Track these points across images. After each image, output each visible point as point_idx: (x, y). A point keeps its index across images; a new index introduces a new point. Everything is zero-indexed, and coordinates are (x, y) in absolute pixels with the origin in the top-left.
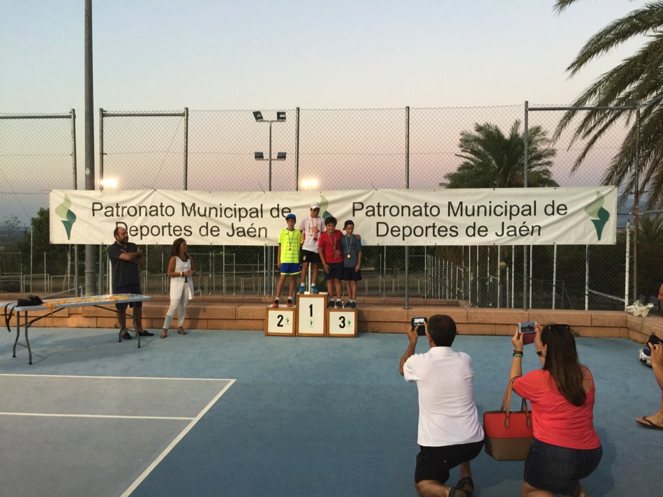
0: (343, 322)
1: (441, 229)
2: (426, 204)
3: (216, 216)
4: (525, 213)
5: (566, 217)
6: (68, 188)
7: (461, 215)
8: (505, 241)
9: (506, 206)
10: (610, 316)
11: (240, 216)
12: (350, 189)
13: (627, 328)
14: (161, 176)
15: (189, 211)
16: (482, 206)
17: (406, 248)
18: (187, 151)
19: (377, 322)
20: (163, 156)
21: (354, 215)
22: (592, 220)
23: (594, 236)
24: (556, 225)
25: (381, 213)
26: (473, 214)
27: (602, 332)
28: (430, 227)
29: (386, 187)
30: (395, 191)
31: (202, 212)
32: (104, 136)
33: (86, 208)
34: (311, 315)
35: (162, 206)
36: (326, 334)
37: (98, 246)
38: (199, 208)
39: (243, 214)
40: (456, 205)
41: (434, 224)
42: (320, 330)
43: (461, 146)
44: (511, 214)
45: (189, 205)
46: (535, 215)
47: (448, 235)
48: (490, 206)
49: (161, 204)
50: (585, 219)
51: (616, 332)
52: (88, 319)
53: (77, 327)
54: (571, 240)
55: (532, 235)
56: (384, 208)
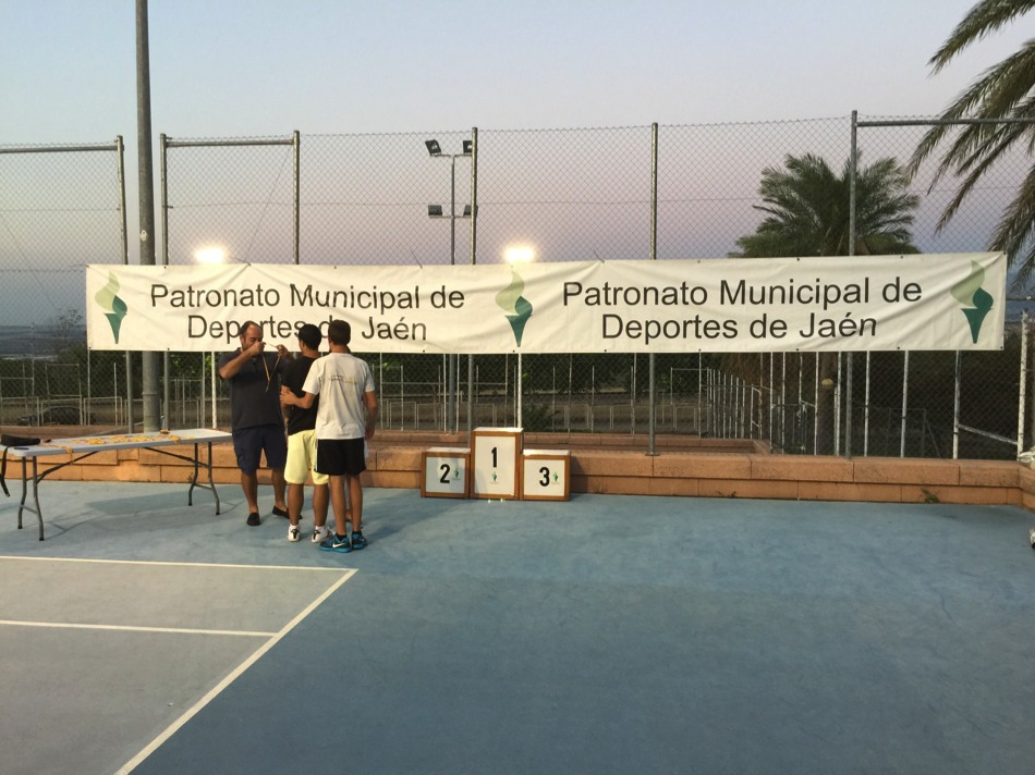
0: (546, 476)
1: (709, 326)
2: (684, 284)
3: (345, 306)
4: (849, 298)
5: (920, 304)
6: (114, 263)
7: (743, 302)
8: (815, 344)
9: (818, 287)
10: (991, 469)
11: (383, 306)
12: (559, 261)
13: (1021, 489)
14: (258, 242)
15: (302, 297)
16: (776, 287)
17: (651, 357)
18: (298, 201)
19: (603, 476)
20: (261, 209)
21: (566, 304)
22: (965, 310)
23: (965, 337)
24: (903, 318)
25: (611, 299)
26: (763, 301)
27: (977, 495)
28: (690, 322)
29: (618, 257)
30: (634, 263)
31: (322, 299)
32: (169, 177)
33: (141, 293)
34: (495, 465)
35: (259, 290)
36: (519, 496)
37: (161, 353)
38: (317, 293)
39: (388, 302)
40: (733, 286)
41: (697, 317)
42: (510, 490)
43: (763, 192)
44: (826, 300)
45: (301, 288)
46: (867, 300)
47: (721, 335)
48: (791, 288)
49: (259, 286)
50: (951, 307)
51: (1000, 495)
52: (147, 468)
53: (130, 481)
54: (928, 343)
55: (861, 334)
56: (616, 291)
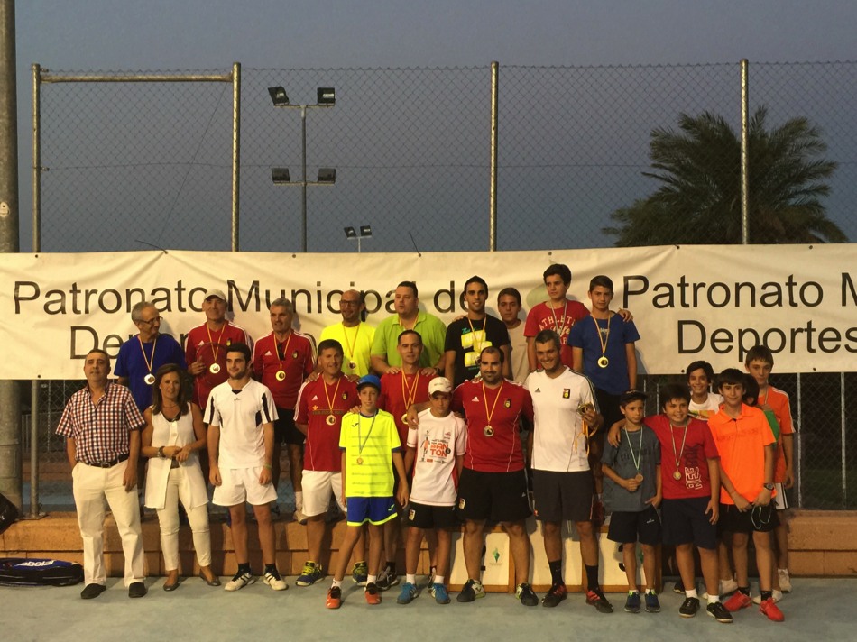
1: (826, 335)
2: (791, 278)
3: (309, 310)
15: (244, 297)
18: (238, 162)
20: (182, 173)
25: (689, 300)
28: (800, 330)
35: (180, 289)
37: (28, 383)
38: (268, 292)
39: (371, 304)
41: (810, 324)
45: (243, 286)
47: (843, 348)
49: (180, 283)
56: (696, 288)
